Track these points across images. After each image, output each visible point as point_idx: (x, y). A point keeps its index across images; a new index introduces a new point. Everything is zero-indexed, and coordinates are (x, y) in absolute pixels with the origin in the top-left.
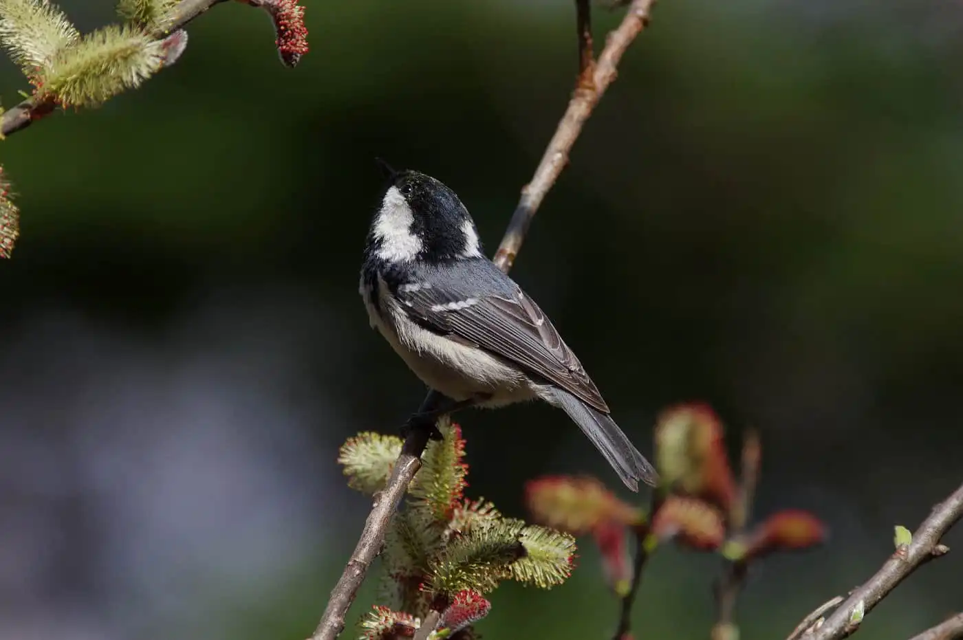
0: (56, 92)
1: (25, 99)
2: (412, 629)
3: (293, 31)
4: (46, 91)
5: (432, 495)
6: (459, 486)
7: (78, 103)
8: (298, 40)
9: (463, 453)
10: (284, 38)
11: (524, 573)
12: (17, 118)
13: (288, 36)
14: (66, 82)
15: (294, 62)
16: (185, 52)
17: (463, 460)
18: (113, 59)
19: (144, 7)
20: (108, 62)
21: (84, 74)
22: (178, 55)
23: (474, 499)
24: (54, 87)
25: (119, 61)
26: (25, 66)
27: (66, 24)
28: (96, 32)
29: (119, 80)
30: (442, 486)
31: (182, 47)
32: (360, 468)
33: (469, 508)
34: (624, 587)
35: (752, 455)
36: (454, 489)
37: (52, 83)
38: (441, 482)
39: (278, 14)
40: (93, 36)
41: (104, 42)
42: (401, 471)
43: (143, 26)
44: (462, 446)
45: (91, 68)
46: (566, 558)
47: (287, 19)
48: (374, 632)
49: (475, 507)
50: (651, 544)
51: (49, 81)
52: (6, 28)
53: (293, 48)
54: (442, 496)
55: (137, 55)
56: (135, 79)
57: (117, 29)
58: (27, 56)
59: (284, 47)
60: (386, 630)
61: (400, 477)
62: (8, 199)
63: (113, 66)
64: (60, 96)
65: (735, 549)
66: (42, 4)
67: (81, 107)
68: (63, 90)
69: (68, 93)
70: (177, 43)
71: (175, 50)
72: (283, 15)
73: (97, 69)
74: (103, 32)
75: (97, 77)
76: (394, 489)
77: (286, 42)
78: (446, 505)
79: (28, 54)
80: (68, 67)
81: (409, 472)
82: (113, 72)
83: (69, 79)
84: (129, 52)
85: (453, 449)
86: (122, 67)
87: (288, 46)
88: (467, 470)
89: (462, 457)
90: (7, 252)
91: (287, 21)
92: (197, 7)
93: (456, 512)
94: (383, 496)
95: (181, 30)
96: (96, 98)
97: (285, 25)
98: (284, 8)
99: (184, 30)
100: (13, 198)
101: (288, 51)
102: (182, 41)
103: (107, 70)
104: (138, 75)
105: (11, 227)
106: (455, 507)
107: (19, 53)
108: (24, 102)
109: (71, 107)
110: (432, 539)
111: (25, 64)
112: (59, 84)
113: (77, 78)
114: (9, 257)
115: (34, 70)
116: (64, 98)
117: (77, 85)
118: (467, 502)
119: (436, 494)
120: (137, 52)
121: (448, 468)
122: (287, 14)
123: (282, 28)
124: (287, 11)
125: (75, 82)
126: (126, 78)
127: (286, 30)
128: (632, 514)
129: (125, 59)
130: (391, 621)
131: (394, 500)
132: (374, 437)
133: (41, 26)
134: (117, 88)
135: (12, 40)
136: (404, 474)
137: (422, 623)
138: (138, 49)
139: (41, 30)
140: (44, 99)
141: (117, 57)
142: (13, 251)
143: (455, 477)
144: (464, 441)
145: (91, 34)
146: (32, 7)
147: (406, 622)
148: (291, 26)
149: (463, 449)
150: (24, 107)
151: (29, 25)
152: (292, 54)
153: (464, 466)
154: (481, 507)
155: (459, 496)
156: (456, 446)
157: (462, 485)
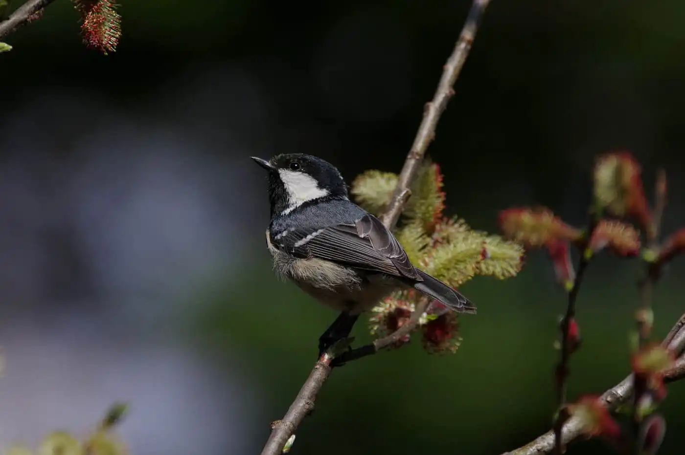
2: (409, 312)
5: (420, 215)
6: (439, 208)
9: (441, 185)
11: (487, 269)
17: (442, 189)
23: (450, 217)
30: (427, 208)
32: (367, 196)
33: (447, 223)
34: (569, 285)
35: (662, 187)
36: (436, 210)
38: (426, 205)
42: (397, 199)
44: (441, 179)
46: (518, 258)
48: (382, 315)
49: (451, 222)
50: (588, 254)
54: (427, 216)
60: (390, 313)
61: (397, 204)
62: (114, 9)
65: (651, 255)
76: (393, 213)
78: (430, 222)
81: (402, 200)
85: (434, 182)
88: (445, 196)
90: (113, 48)
93: (438, 227)
100: (117, 9)
105: (116, 29)
106: (437, 223)
110: (421, 246)
114: (115, 51)
118: (445, 219)
119: (423, 214)
121: (431, 196)
128: (575, 233)
130: (394, 307)
131: (393, 220)
132: (377, 174)
136: (399, 201)
137: (416, 307)
142: (118, 46)
143: (437, 202)
144: (443, 176)
147: (405, 307)
149: (441, 182)
153: (443, 194)
154: (456, 222)
155: (440, 215)
156: (436, 180)
157: (442, 207)
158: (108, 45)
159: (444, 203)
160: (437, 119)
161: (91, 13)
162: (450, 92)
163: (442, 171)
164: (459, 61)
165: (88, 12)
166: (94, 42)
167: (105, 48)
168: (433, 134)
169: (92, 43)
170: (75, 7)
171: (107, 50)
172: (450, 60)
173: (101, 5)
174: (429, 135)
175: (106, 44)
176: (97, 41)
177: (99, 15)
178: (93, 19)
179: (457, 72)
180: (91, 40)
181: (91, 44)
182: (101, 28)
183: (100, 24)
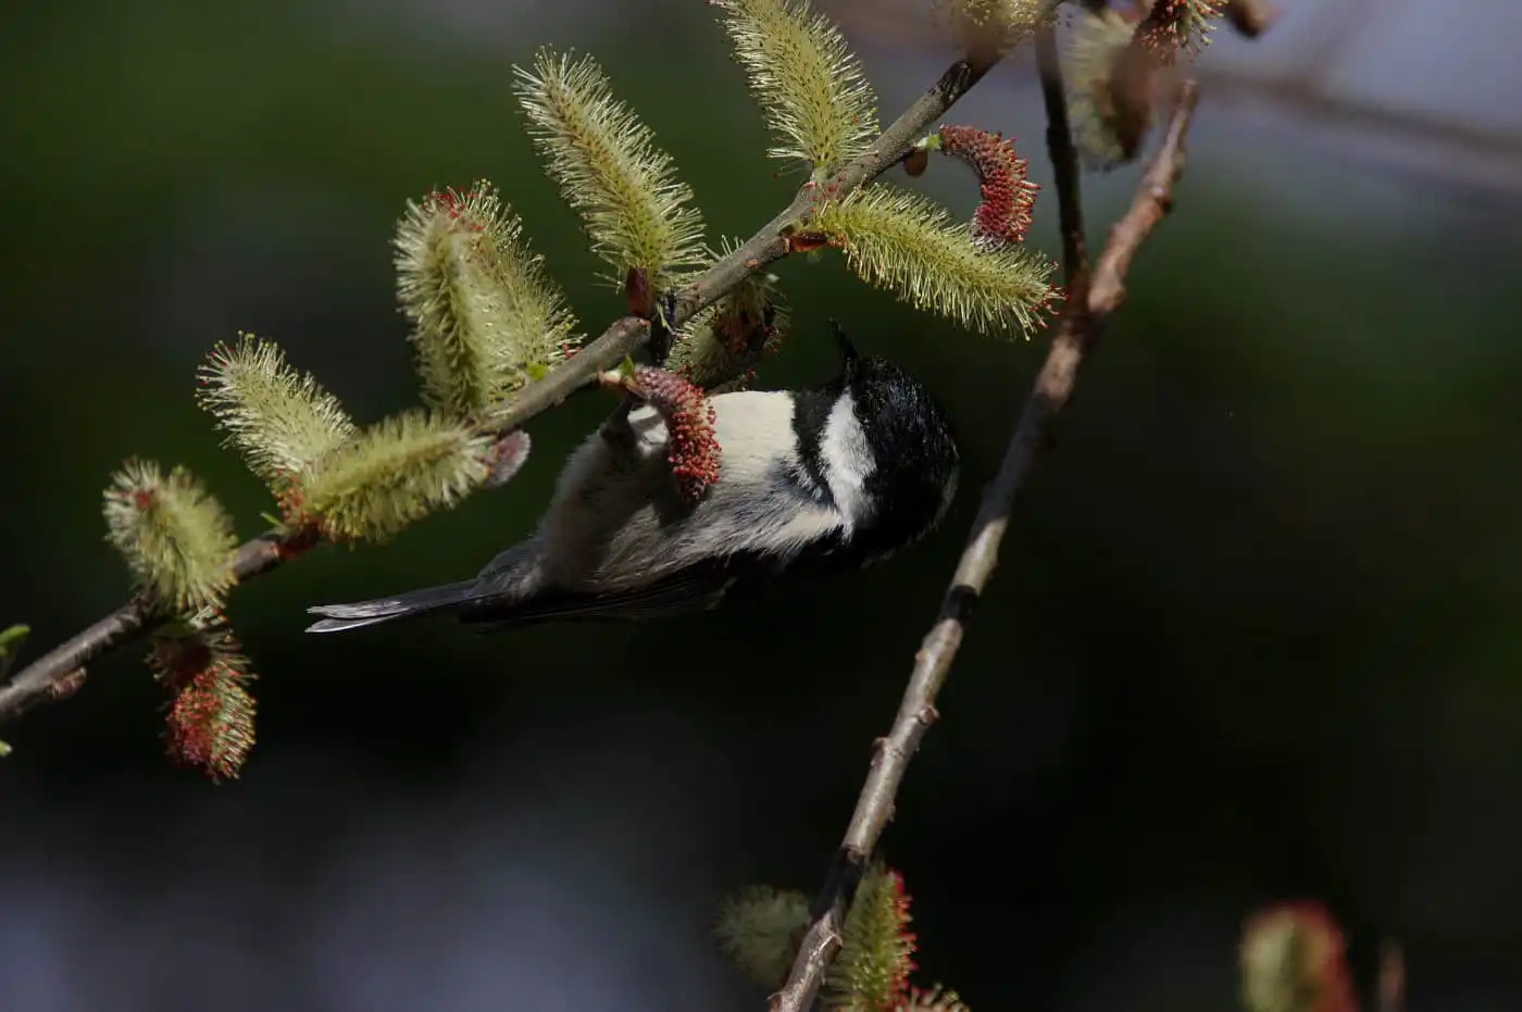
0: (321, 515)
1: (272, 526)
3: (697, 443)
4: (305, 513)
5: (861, 986)
6: (902, 969)
7: (356, 533)
8: (704, 458)
9: (907, 918)
10: (682, 454)
12: (259, 553)
13: (688, 451)
14: (337, 499)
15: (696, 493)
16: (526, 465)
17: (906, 929)
18: (413, 463)
19: (464, 387)
20: (405, 466)
21: (366, 487)
22: (513, 470)
23: (926, 987)
24: (318, 507)
25: (423, 465)
26: (272, 479)
27: (339, 416)
28: (387, 420)
29: (422, 500)
30: (876, 970)
31: (521, 457)
33: (919, 1001)
35: (1391, 982)
36: (895, 975)
37: (315, 500)
38: (873, 964)
39: (676, 414)
40: (382, 427)
41: (400, 436)
42: (811, 958)
43: (461, 416)
44: (904, 906)
45: (379, 477)
47: (688, 423)
49: (928, 1000)
51: (310, 497)
52: (246, 420)
53: (696, 470)
54: (876, 987)
55: (450, 458)
56: (447, 496)
57: (421, 415)
58: (275, 463)
59: (682, 468)
61: (810, 968)
62: (238, 684)
63: (413, 474)
64: (327, 521)
66: (302, 385)
67: (360, 540)
68: (332, 511)
69: (340, 516)
70: (514, 451)
71: (509, 461)
72: (682, 418)
73: (388, 479)
74: (398, 420)
75: (386, 491)
76: (801, 987)
77: (684, 460)
78: (883, 1001)
79: (278, 460)
80: (341, 476)
81: (822, 957)
82: (411, 484)
83: (342, 494)
84: (439, 451)
85: (891, 912)
86: (427, 476)
87: (688, 465)
88: (915, 943)
89: (907, 924)
90: (234, 769)
91: (687, 427)
92: (549, 395)
93: (899, 1009)
94: (784, 999)
95: (521, 433)
96: (383, 526)
97: (684, 432)
98: (684, 406)
99: (525, 431)
100: (247, 684)
101: (687, 475)
102: (522, 449)
103: (403, 480)
104: (453, 492)
105: (243, 729)
106: (897, 1003)
107: (264, 459)
108: (271, 532)
109: (344, 538)
111: (274, 474)
112: (327, 502)
113: (356, 493)
114: (236, 777)
115: (289, 483)
116: (334, 523)
117: (355, 504)
118: (915, 993)
119: (867, 984)
120: (451, 453)
121: (884, 943)
122: (688, 416)
123: (681, 437)
124: (689, 411)
125: (351, 497)
126: (432, 495)
127: (686, 440)
129: (433, 463)
133: (300, 417)
134: (418, 512)
135: (255, 437)
136: (814, 962)
138: (452, 448)
139: (300, 422)
140: (301, 528)
141: (421, 460)
142: (244, 766)
143: (897, 957)
144: (909, 899)
145: (378, 426)
146: (287, 388)
148: (695, 435)
149: (907, 911)
150: (270, 538)
151: (282, 416)
152: (695, 478)
153: (909, 938)
154: (937, 1000)
155: (903, 986)
156: (896, 906)
157: (908, 967)
158: (222, 762)
159: (912, 957)
160: (900, 773)
161: (188, 690)
162: (929, 712)
163: (908, 888)
164: (948, 643)
165: (182, 688)
166: (192, 753)
167: (216, 768)
168: (891, 808)
169: (188, 755)
170: (156, 676)
171: (221, 774)
172: (928, 640)
173: (212, 674)
174: (881, 810)
175: (218, 760)
176: (198, 752)
177: (208, 695)
178: (193, 703)
179: (945, 666)
180: (187, 749)
181: (185, 758)
182: (210, 725)
183: (207, 715)
